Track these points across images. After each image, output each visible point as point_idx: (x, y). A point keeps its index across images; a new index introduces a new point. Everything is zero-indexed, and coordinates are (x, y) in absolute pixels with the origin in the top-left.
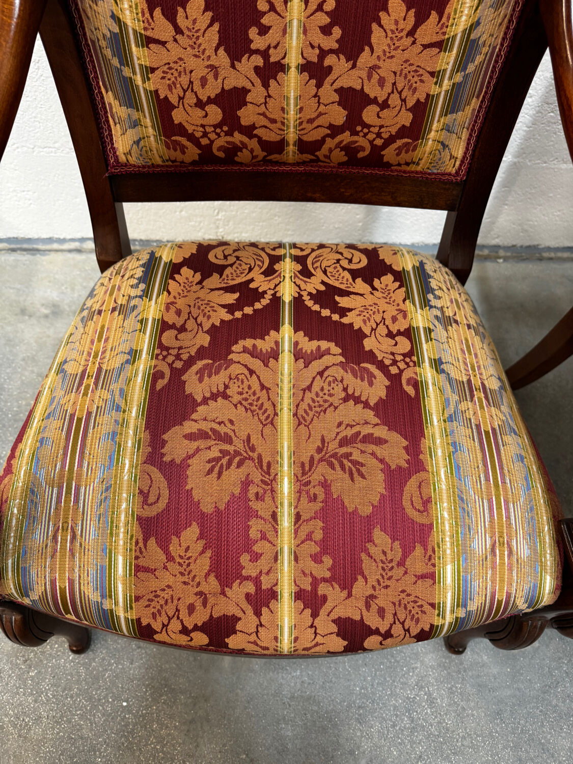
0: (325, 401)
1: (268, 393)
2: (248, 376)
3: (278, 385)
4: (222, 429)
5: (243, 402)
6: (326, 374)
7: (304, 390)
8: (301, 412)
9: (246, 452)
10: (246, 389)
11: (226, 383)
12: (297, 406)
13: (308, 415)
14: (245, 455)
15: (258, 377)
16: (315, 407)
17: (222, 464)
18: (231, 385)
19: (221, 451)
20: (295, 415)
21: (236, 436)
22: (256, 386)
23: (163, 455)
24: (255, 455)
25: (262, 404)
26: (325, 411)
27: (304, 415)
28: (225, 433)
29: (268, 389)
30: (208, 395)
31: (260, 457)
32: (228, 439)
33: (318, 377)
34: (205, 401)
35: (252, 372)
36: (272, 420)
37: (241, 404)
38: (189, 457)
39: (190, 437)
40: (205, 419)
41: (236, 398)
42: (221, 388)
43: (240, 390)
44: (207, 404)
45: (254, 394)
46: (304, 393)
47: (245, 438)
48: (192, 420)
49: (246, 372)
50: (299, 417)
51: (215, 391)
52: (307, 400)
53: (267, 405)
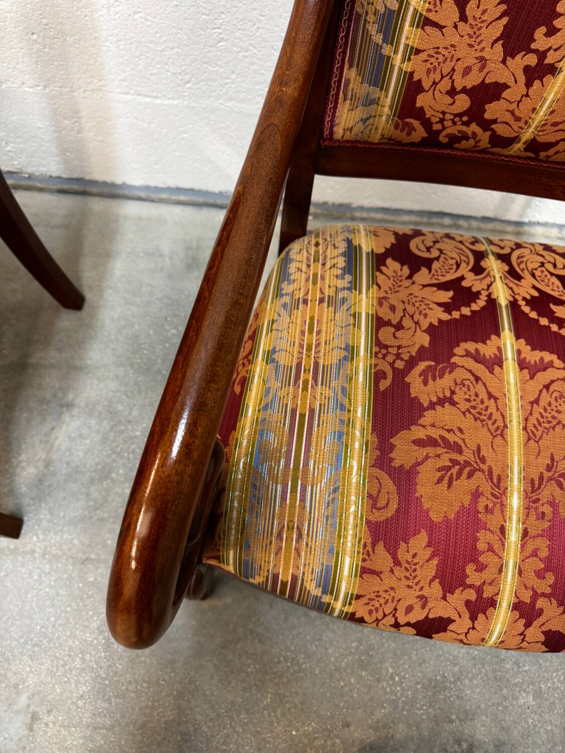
0: (554, 417)
1: (496, 402)
2: (474, 383)
3: (505, 395)
4: (451, 437)
5: (472, 410)
6: (552, 388)
7: (532, 403)
8: (530, 427)
9: (476, 462)
10: (473, 397)
11: (453, 388)
12: (526, 420)
13: (537, 430)
14: (475, 466)
15: (484, 384)
16: (544, 422)
17: (452, 474)
18: (457, 389)
19: (451, 460)
20: (525, 429)
21: (466, 446)
22: (483, 395)
23: (391, 460)
24: (485, 467)
25: (491, 414)
26: (554, 428)
27: (534, 429)
28: (454, 442)
29: (496, 399)
30: (434, 399)
31: (490, 470)
32: (458, 449)
33: (545, 391)
34: (432, 406)
35: (477, 379)
36: (502, 432)
37: (470, 412)
38: (418, 464)
39: (419, 443)
40: (433, 425)
41: (464, 406)
42: (448, 394)
43: (467, 397)
44: (434, 409)
45: (482, 402)
46: (532, 407)
47: (475, 449)
48: (420, 425)
49: (472, 378)
50: (529, 431)
51: (441, 396)
52: (536, 415)
53: (496, 416)
